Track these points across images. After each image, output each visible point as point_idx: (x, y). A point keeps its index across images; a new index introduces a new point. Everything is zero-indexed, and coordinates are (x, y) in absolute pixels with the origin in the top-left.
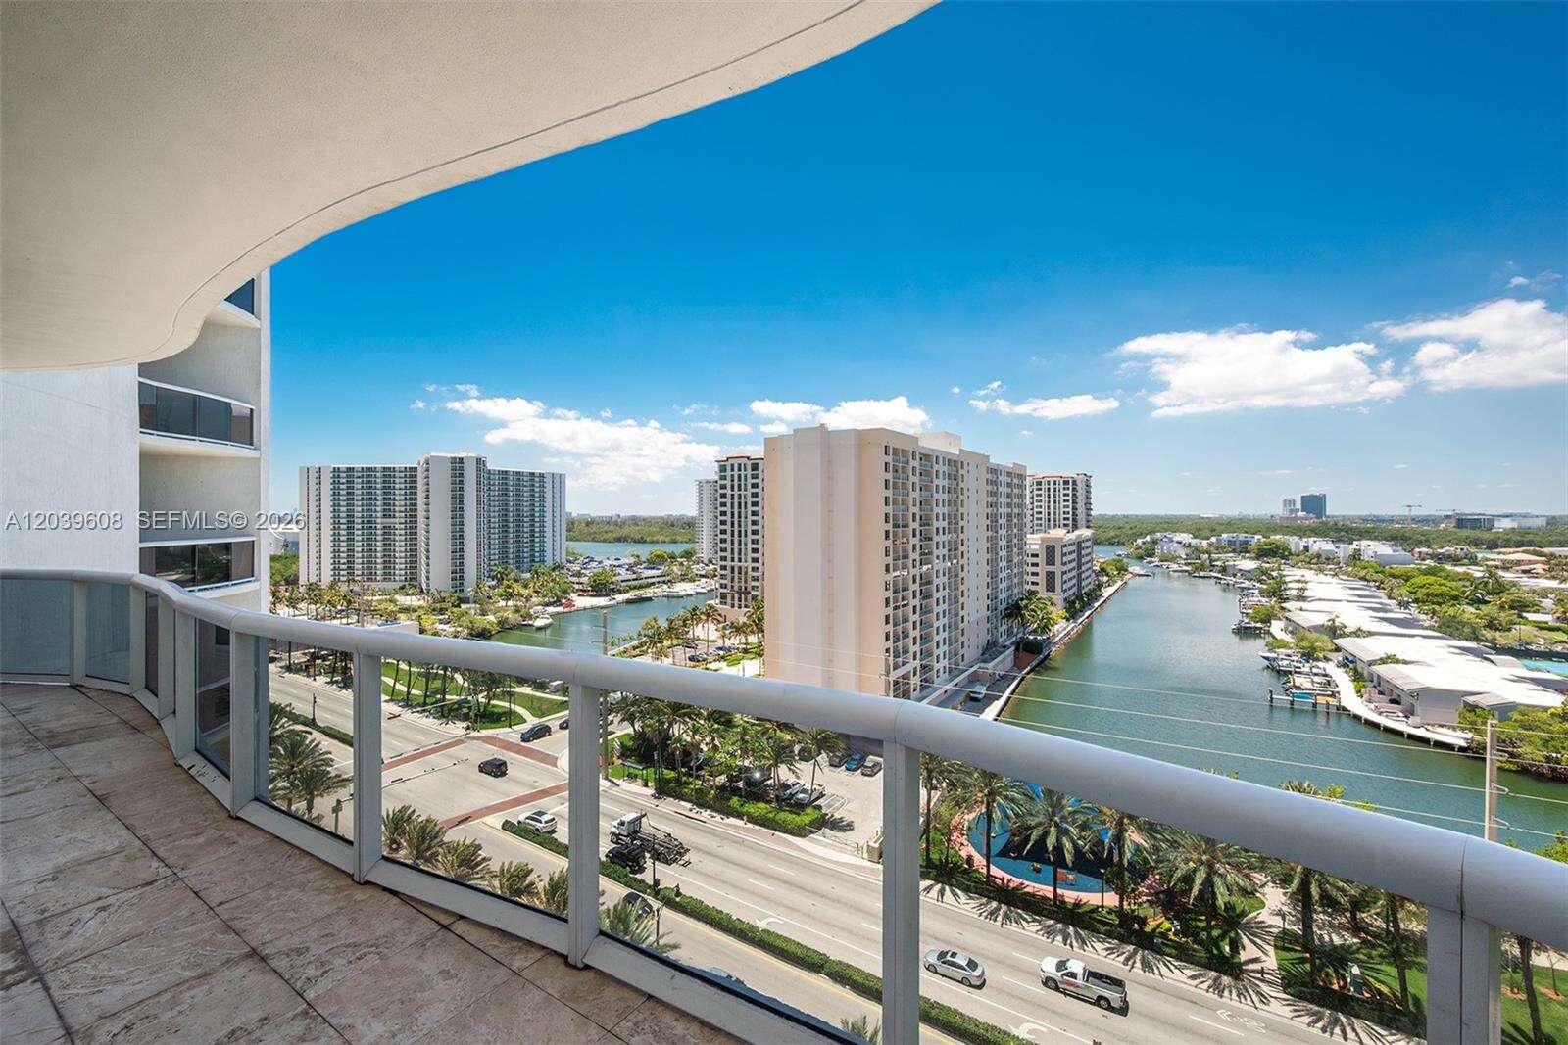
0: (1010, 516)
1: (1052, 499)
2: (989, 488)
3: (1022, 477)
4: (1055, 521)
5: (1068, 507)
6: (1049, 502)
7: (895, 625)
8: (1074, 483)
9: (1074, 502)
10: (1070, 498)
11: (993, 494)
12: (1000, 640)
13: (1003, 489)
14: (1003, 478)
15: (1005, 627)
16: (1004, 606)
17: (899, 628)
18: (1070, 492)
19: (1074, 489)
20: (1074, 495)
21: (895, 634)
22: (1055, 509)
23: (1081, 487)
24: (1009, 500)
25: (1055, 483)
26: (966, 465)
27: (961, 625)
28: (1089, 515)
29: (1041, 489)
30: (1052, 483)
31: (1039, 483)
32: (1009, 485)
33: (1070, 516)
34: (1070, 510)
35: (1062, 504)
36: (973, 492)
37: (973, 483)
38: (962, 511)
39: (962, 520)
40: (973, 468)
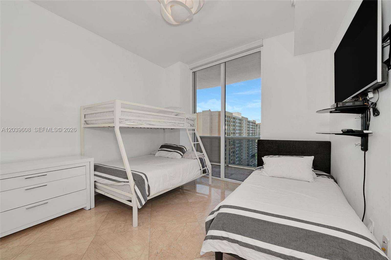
2: (248, 126)
3: (255, 123)
6: (259, 130)
29: (257, 127)
31: (257, 125)
32: (252, 125)
36: (244, 127)
37: (244, 125)
38: (242, 132)
39: (242, 134)
40: (244, 121)
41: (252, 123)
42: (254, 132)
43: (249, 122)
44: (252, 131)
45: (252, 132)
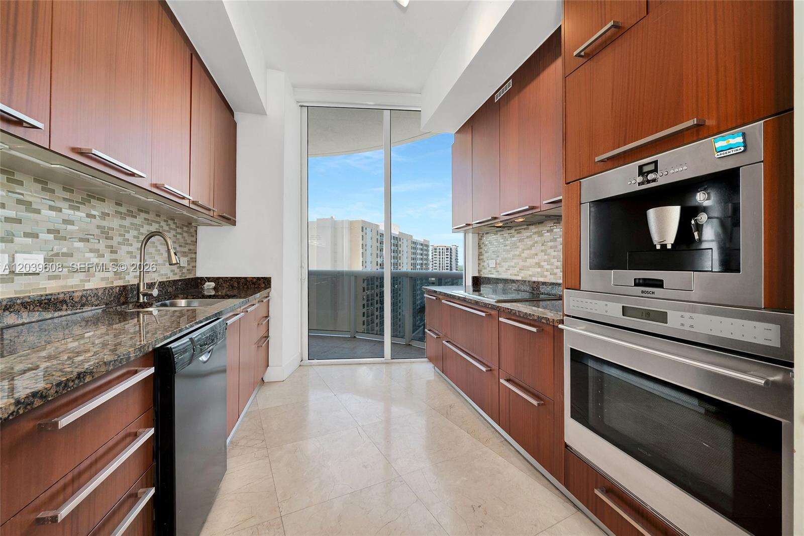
0: (422, 264)
1: (441, 257)
2: (413, 251)
3: (427, 246)
4: (442, 267)
5: (448, 260)
6: (440, 258)
7: (368, 317)
8: (451, 249)
9: (451, 258)
10: (449, 256)
11: (414, 253)
12: (417, 323)
13: (419, 251)
14: (419, 246)
15: (419, 317)
16: (419, 307)
17: (370, 318)
18: (449, 253)
19: (451, 252)
20: (451, 255)
21: (368, 321)
22: (442, 261)
23: (454, 251)
24: (422, 257)
25: (442, 250)
26: (402, 240)
27: (399, 317)
28: (457, 265)
29: (436, 252)
30: (441, 249)
31: (436, 249)
32: (422, 249)
33: (449, 265)
34: (449, 262)
35: (446, 259)
36: (405, 253)
37: (405, 248)
38: (399, 261)
39: (400, 266)
40: (405, 241)
41: (422, 245)
42: (425, 262)
43: (415, 243)
44: (422, 259)
45: (421, 262)
